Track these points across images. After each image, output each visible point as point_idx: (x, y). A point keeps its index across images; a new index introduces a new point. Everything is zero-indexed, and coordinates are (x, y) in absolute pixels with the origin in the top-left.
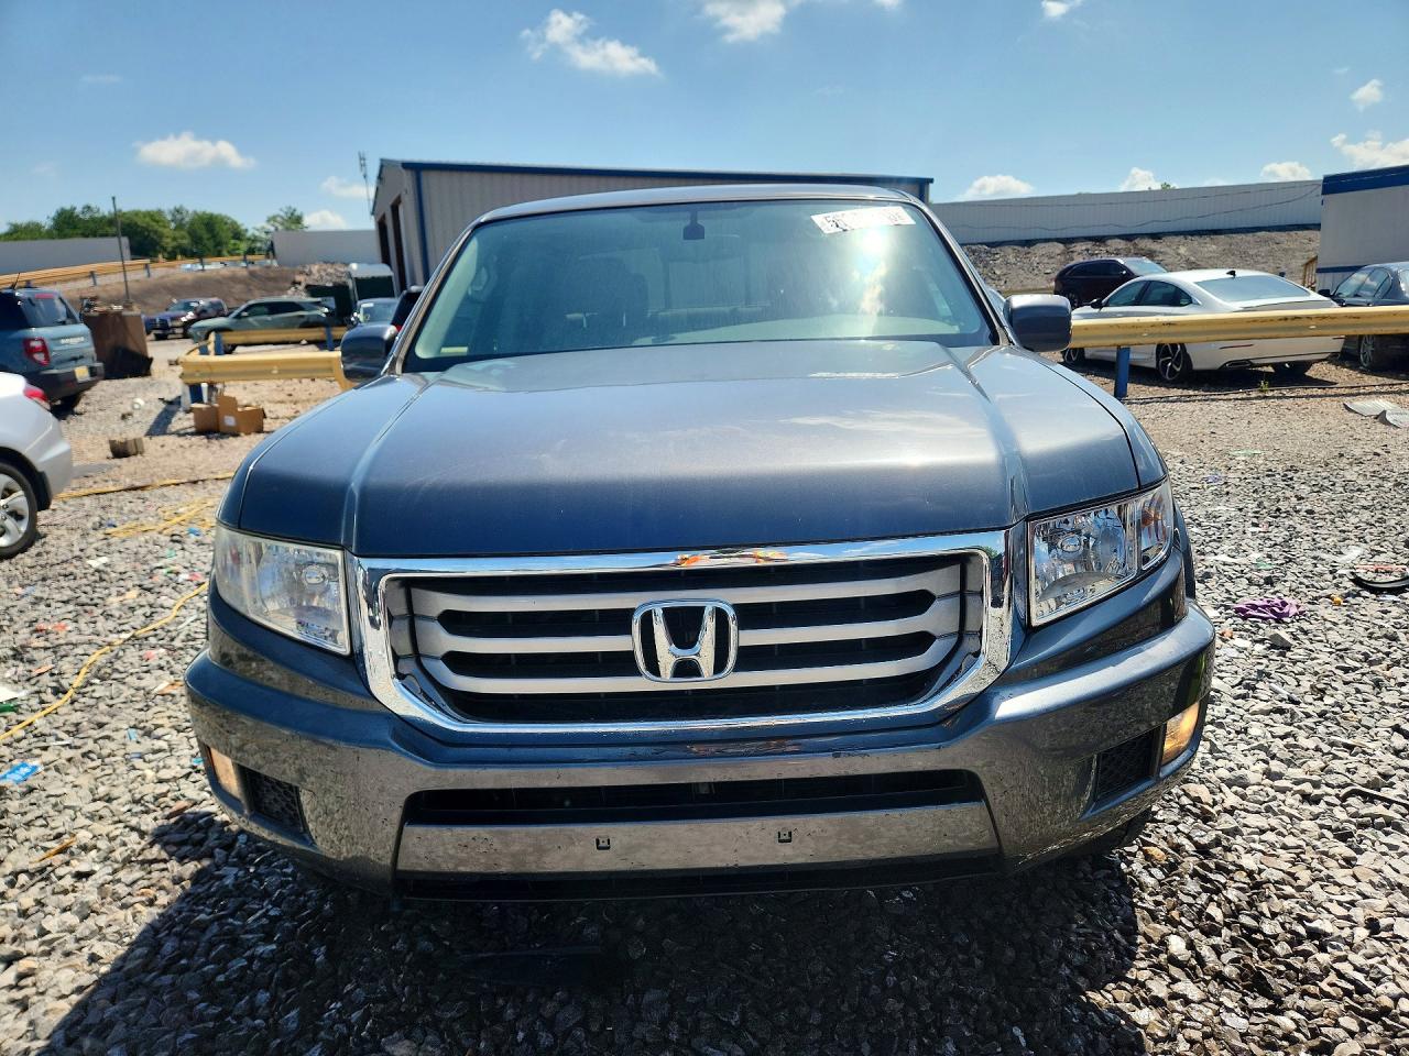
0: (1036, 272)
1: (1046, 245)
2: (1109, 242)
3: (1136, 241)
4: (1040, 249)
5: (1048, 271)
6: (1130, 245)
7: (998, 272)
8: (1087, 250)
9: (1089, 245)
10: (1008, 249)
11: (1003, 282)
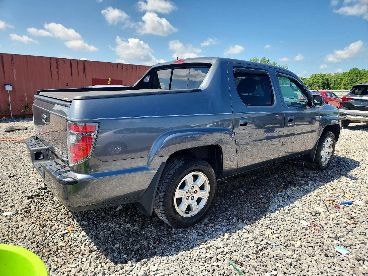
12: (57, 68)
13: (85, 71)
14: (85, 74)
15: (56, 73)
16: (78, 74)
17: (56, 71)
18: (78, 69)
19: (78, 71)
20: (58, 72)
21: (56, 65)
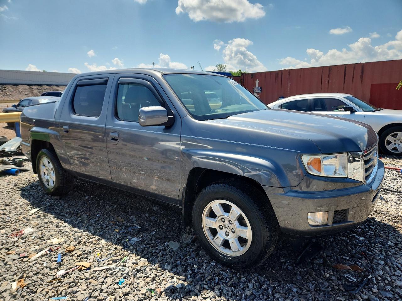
0: (22, 94)
1: (23, 86)
2: (43, 86)
3: (52, 86)
4: (21, 87)
5: (26, 94)
6: (50, 87)
7: (8, 93)
8: (37, 88)
9: (37, 87)
10: (9, 86)
11: (11, 97)
12: (329, 77)
13: (362, 76)
14: (362, 79)
15: (326, 82)
16: (353, 81)
17: (327, 81)
18: (353, 75)
19: (353, 78)
20: (329, 81)
21: (328, 74)
